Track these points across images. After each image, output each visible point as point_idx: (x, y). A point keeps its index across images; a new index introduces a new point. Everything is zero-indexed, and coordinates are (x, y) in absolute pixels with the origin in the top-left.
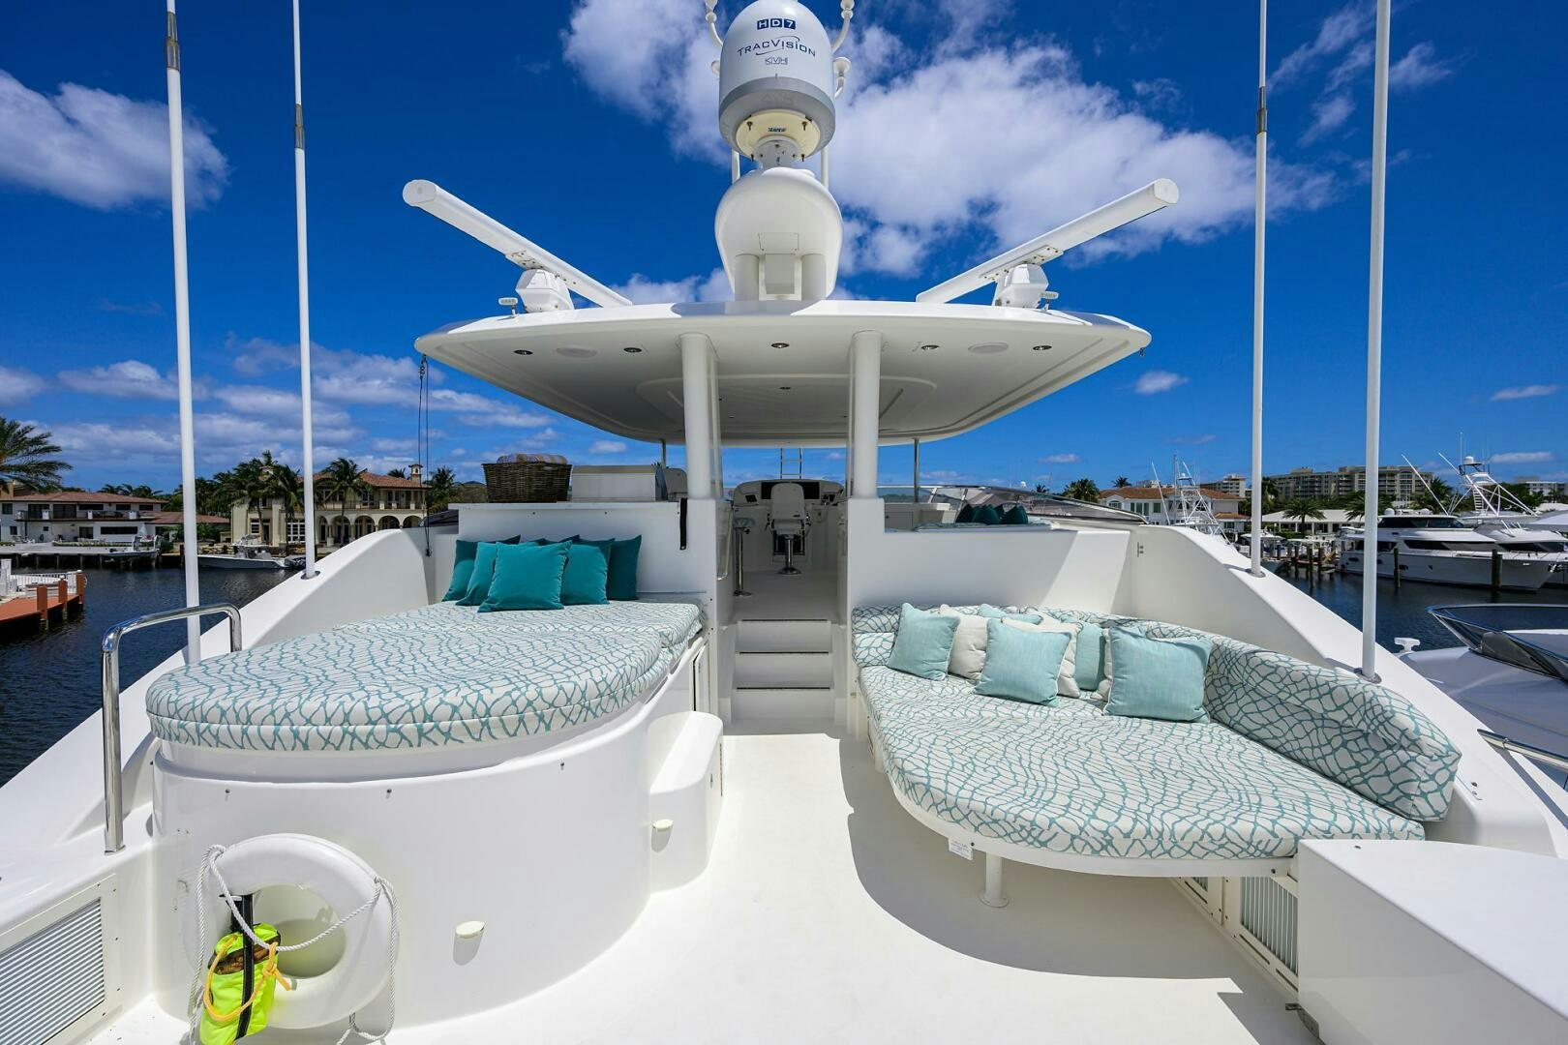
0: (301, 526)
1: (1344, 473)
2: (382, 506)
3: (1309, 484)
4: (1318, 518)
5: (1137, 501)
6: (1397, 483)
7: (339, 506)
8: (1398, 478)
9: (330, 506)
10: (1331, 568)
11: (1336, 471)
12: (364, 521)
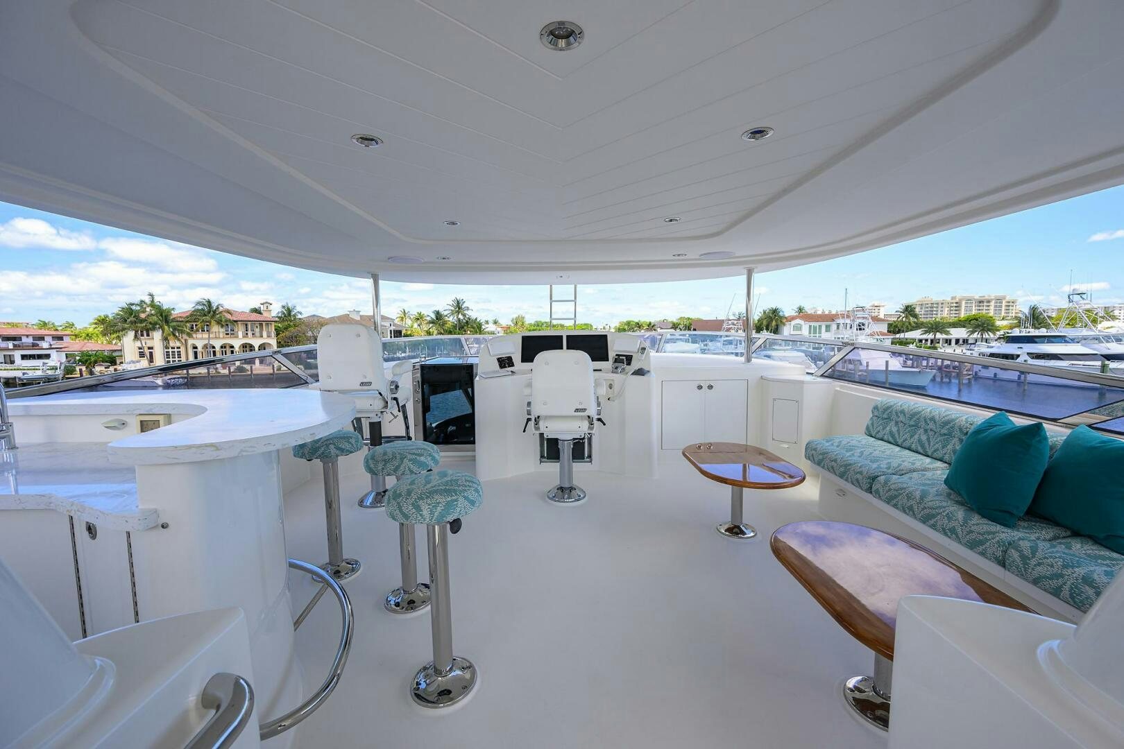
0: (178, 352)
1: (954, 301)
2: (240, 334)
3: (929, 309)
4: (946, 334)
5: (813, 324)
6: (992, 308)
7: (206, 335)
8: (992, 304)
9: (199, 335)
10: (970, 375)
11: (949, 299)
12: (228, 347)
